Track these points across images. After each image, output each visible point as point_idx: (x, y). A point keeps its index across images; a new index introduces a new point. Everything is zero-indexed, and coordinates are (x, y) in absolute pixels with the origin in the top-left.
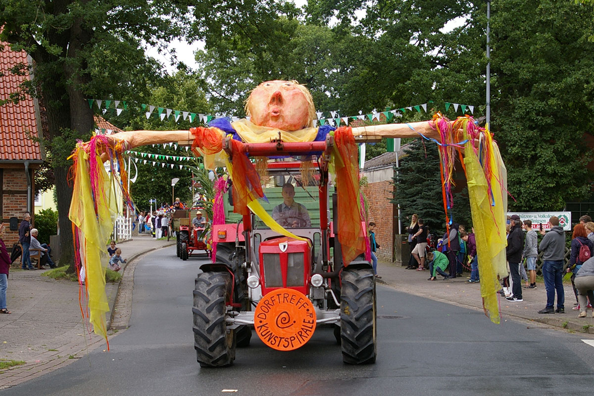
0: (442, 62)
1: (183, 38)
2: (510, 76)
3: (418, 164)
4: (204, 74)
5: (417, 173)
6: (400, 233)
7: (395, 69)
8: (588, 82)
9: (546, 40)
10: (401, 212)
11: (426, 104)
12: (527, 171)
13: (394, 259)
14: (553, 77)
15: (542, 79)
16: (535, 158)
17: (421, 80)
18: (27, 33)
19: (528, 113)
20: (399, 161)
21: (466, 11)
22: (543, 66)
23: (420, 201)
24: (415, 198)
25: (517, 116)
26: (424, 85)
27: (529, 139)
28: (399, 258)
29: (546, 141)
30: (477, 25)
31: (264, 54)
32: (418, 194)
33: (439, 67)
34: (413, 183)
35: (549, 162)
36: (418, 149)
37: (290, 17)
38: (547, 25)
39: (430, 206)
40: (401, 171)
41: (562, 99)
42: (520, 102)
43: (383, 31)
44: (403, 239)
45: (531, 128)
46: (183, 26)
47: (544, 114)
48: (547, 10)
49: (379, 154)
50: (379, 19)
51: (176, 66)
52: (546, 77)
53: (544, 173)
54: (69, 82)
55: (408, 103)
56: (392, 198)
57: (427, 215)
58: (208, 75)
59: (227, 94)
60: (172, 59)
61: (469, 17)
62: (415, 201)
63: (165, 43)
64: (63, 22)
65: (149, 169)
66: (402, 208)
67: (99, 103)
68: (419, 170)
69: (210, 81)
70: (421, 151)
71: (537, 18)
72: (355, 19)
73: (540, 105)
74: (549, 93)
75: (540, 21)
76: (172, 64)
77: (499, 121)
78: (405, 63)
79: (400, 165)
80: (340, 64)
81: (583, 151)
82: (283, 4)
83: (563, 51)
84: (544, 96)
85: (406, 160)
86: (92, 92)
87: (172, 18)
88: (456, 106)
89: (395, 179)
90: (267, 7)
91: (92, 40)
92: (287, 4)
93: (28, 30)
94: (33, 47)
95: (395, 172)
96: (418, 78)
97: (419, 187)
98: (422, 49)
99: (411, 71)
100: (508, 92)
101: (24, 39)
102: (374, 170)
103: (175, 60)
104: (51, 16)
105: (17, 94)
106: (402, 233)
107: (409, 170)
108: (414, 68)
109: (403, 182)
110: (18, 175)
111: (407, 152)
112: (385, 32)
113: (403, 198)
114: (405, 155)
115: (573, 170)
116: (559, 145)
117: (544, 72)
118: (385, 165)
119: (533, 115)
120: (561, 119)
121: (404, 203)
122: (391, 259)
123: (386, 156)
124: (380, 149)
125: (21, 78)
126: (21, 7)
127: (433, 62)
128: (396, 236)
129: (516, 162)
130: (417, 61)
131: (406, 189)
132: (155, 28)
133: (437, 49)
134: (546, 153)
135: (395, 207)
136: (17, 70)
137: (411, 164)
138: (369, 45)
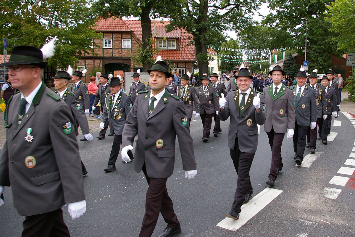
0: (295, 36)
1: (229, 30)
2: (312, 40)
3: (289, 62)
4: (239, 39)
8: (331, 41)
9: (321, 30)
12: (315, 64)
14: (322, 40)
15: (320, 41)
16: (317, 60)
19: (316, 49)
20: (284, 61)
21: (301, 23)
22: (320, 37)
25: (313, 50)
27: (316, 56)
29: (320, 56)
30: (304, 27)
32: (288, 69)
33: (294, 37)
34: (287, 67)
35: (321, 62)
36: (289, 58)
37: (257, 25)
38: (321, 27)
39: (292, 72)
40: (284, 63)
41: (324, 46)
42: (314, 46)
45: (317, 53)
47: (320, 49)
48: (321, 23)
49: (281, 59)
50: (279, 25)
52: (321, 40)
53: (319, 64)
54: (201, 41)
55: (286, 47)
57: (291, 75)
58: (240, 40)
59: (244, 44)
61: (302, 25)
63: (225, 31)
65: (224, 63)
67: (208, 46)
69: (240, 41)
71: (319, 25)
73: (319, 47)
74: (321, 44)
75: (319, 26)
77: (308, 51)
78: (285, 36)
81: (330, 59)
83: (325, 33)
84: (320, 45)
85: (286, 61)
86: (207, 43)
88: (298, 47)
89: (283, 66)
90: (251, 22)
91: (207, 30)
92: (256, 22)
96: (288, 40)
98: (290, 33)
100: (312, 44)
101: (189, 30)
105: (189, 44)
107: (287, 63)
109: (285, 66)
110: (190, 64)
111: (287, 59)
114: (286, 60)
115: (327, 64)
116: (324, 57)
117: (320, 39)
118: (281, 62)
119: (317, 50)
120: (324, 51)
123: (282, 60)
125: (190, 40)
126: (189, 22)
127: (292, 36)
129: (313, 62)
130: (288, 36)
131: (285, 68)
132: (223, 28)
133: (293, 33)
134: (320, 59)
136: (189, 38)
137: (287, 62)
138: (276, 32)
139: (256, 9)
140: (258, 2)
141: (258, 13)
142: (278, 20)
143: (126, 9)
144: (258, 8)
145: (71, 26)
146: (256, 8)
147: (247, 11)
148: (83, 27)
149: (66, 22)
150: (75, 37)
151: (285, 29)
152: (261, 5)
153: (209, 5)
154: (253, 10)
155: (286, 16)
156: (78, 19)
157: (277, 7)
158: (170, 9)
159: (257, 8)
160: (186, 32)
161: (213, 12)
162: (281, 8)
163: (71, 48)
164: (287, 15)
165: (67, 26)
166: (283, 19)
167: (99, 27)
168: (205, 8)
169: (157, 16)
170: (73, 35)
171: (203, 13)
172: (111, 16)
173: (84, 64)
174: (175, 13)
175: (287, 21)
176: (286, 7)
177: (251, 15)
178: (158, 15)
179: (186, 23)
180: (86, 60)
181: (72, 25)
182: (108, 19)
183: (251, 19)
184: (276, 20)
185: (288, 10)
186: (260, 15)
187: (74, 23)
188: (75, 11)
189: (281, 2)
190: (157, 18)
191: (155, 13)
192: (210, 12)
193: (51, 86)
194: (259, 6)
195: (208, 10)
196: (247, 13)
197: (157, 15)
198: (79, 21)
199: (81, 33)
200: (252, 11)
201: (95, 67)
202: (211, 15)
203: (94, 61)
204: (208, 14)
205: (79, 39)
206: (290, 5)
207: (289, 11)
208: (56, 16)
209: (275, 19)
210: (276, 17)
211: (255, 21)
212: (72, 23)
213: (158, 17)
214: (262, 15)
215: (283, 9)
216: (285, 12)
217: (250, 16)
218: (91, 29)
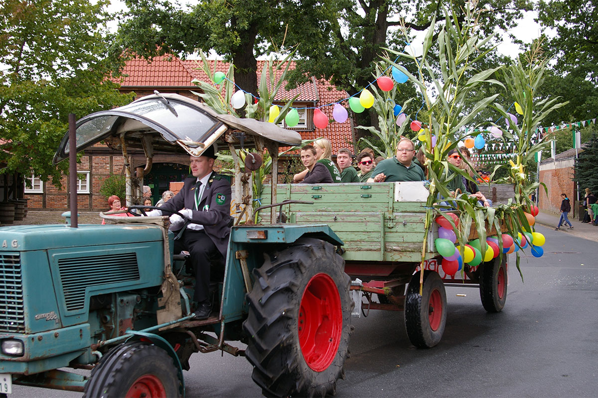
3: (591, 156)
5: (590, 162)
6: (578, 200)
7: (576, 96)
10: (579, 187)
11: (595, 119)
13: (574, 217)
17: (592, 103)
18: (345, 80)
20: (578, 155)
23: (591, 180)
24: (588, 178)
26: (594, 106)
28: (577, 215)
31: (490, 89)
32: (590, 175)
34: (587, 168)
36: (591, 146)
37: (507, 66)
40: (579, 160)
43: (568, 72)
44: (580, 204)
46: (439, 73)
49: (566, 150)
50: (565, 65)
51: (435, 97)
55: (583, 118)
56: (573, 177)
60: (433, 93)
62: (588, 180)
63: (428, 84)
64: (367, 73)
66: (580, 184)
68: (591, 160)
70: (593, 148)
72: (550, 65)
76: (433, 96)
78: (582, 93)
79: (578, 157)
80: (541, 94)
82: (503, 58)
85: (583, 154)
87: (433, 68)
89: (575, 166)
90: (493, 60)
92: (505, 57)
93: (346, 78)
94: (349, 88)
95: (575, 161)
96: (590, 102)
97: (591, 171)
98: (594, 84)
99: (586, 97)
101: (344, 83)
102: (562, 160)
103: (434, 94)
104: (360, 69)
106: (580, 200)
107: (585, 160)
108: (588, 95)
109: (580, 167)
111: (584, 149)
112: (569, 72)
113: (581, 178)
114: (582, 150)
118: (569, 157)
121: (581, 181)
122: (573, 216)
123: (570, 151)
124: (566, 148)
126: (342, 64)
128: (576, 202)
130: (590, 91)
131: (582, 172)
135: (575, 183)
137: (586, 156)
138: (558, 82)
139: (507, 27)
140: (514, 9)
141: (511, 36)
142: (561, 52)
143: (200, 36)
144: (511, 23)
145: (62, 76)
146: (505, 24)
147: (482, 32)
148: (91, 78)
149: (50, 69)
150: (73, 104)
151: (580, 73)
152: (521, 16)
153: (388, 20)
154: (497, 29)
155: (582, 42)
156: (78, 60)
157: (558, 19)
158: (302, 33)
159: (508, 24)
160: (333, 86)
161: (399, 37)
162: (568, 21)
163: (63, 129)
164: (585, 38)
165: (54, 77)
166: (575, 49)
167: (127, 79)
168: (379, 28)
169: (262, 51)
170: (69, 99)
171: (374, 41)
172: (161, 54)
173: (88, 167)
174: (316, 42)
175: (585, 55)
176: (581, 18)
177: (494, 42)
178: (266, 49)
179: (335, 66)
180: (93, 157)
181: (64, 73)
182: (154, 59)
183: (493, 52)
184: (558, 52)
185: (587, 26)
186: (516, 42)
187: (68, 70)
188: (72, 42)
189: (569, 8)
190: (261, 54)
191: (259, 43)
192: (390, 37)
193: (13, 219)
194: (514, 19)
195: (387, 34)
196: (482, 38)
197: (264, 49)
198: (80, 66)
199: (86, 92)
200: (494, 31)
201: (114, 173)
202: (394, 44)
203: (111, 158)
204: (387, 42)
205: (84, 109)
206: (592, 14)
207: (589, 28)
208: (27, 53)
209: (553, 51)
210: (556, 44)
211: (502, 56)
212: (65, 69)
213: (265, 51)
214: (520, 42)
215: (575, 25)
216: (579, 30)
217: (489, 45)
218: (110, 83)
